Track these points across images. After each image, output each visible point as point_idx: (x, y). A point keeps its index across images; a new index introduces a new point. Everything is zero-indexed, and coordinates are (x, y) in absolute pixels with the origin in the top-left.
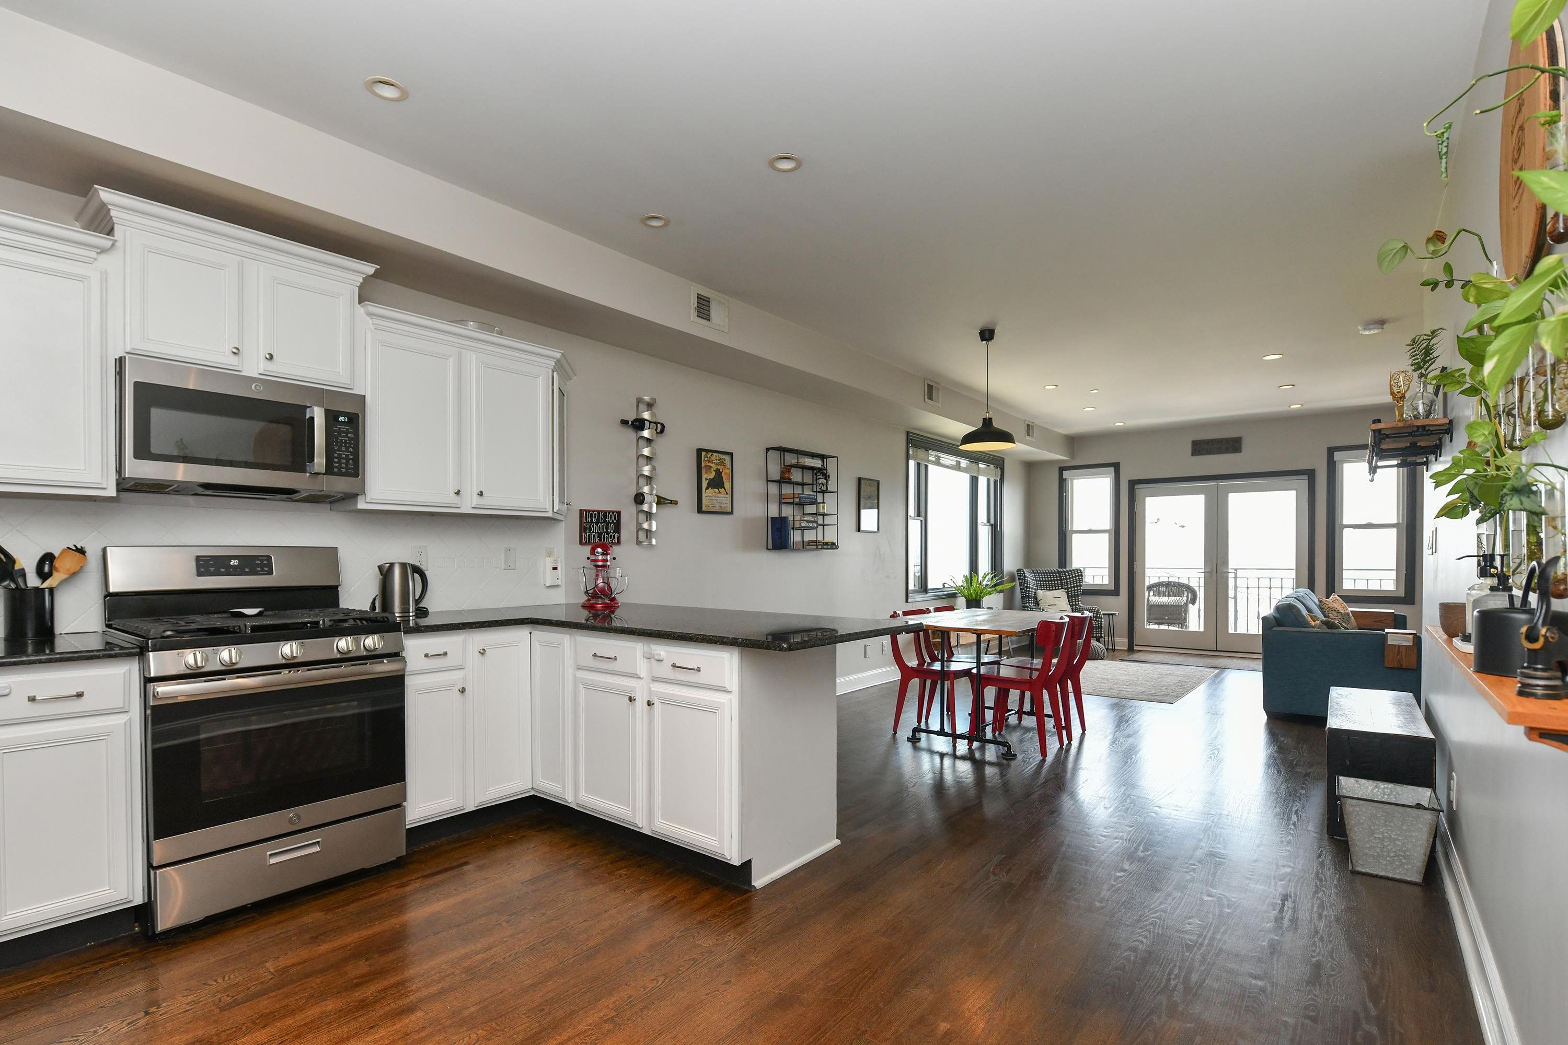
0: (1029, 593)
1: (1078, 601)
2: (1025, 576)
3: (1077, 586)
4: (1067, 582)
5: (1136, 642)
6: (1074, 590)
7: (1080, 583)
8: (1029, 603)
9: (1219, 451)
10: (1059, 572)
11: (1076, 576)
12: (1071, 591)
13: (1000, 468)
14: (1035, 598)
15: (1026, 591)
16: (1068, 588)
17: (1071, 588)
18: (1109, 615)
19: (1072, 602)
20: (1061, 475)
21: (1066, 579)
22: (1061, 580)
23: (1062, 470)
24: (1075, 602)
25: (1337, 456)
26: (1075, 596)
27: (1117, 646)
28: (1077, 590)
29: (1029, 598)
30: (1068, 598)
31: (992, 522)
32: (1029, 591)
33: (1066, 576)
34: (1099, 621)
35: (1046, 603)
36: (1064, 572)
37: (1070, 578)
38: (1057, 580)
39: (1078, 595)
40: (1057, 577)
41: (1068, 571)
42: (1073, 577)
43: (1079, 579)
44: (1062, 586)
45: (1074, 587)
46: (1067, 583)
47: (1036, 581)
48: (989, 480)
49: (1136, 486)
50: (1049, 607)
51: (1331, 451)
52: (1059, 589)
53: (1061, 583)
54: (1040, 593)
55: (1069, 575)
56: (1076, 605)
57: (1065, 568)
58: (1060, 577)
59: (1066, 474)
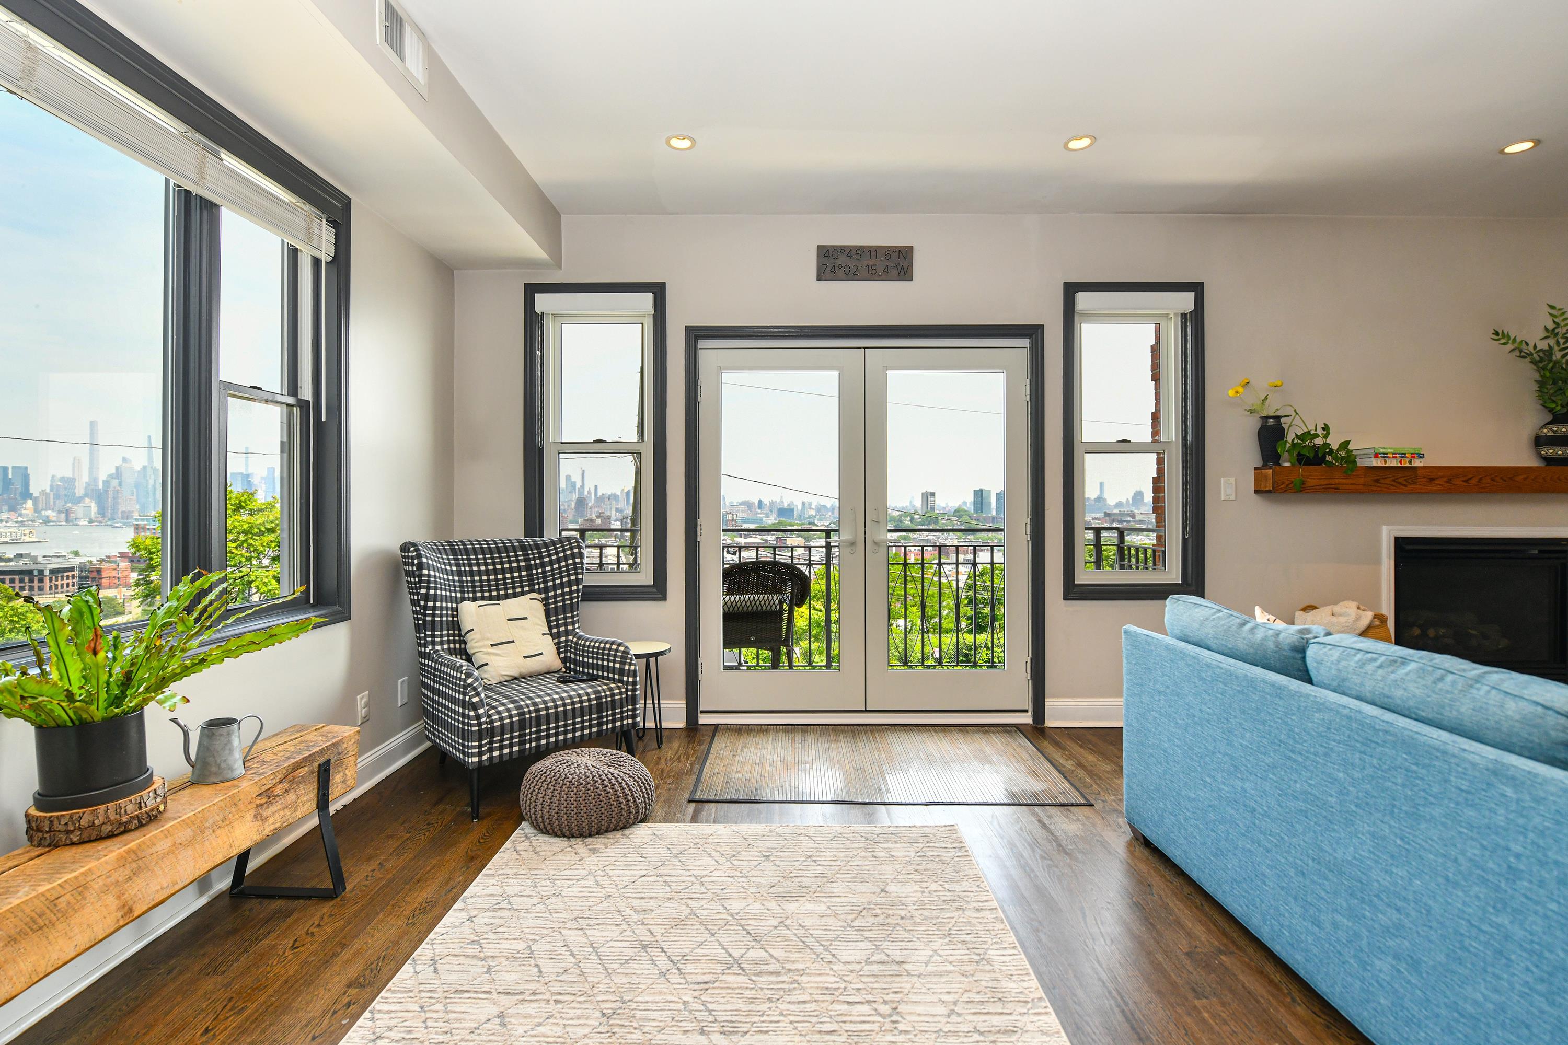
0: (433, 615)
1: (573, 623)
2: (420, 566)
3: (570, 584)
4: (544, 572)
5: (703, 706)
6: (563, 594)
7: (576, 574)
8: (433, 643)
9: (872, 275)
10: (523, 548)
11: (566, 558)
12: (555, 596)
13: (333, 223)
14: (455, 625)
15: (425, 608)
16: (546, 590)
17: (555, 588)
18: (647, 656)
19: (558, 626)
20: (529, 303)
21: (543, 565)
22: (528, 568)
23: (531, 290)
24: (566, 624)
25: (1083, 300)
26: (564, 609)
27: (666, 721)
28: (571, 592)
29: (433, 630)
30: (548, 614)
31: (306, 393)
32: (434, 608)
33: (541, 558)
34: (627, 683)
35: (483, 639)
36: (537, 547)
37: (551, 563)
38: (519, 569)
39: (573, 608)
40: (518, 561)
41: (546, 545)
42: (558, 561)
43: (574, 563)
44: (531, 585)
45: (562, 585)
46: (545, 577)
47: (459, 573)
48: (293, 254)
49: (702, 343)
50: (494, 650)
51: (1071, 290)
52: (523, 593)
53: (530, 575)
54: (470, 612)
55: (549, 556)
56: (567, 633)
57: (542, 535)
58: (527, 560)
59: (543, 302)
